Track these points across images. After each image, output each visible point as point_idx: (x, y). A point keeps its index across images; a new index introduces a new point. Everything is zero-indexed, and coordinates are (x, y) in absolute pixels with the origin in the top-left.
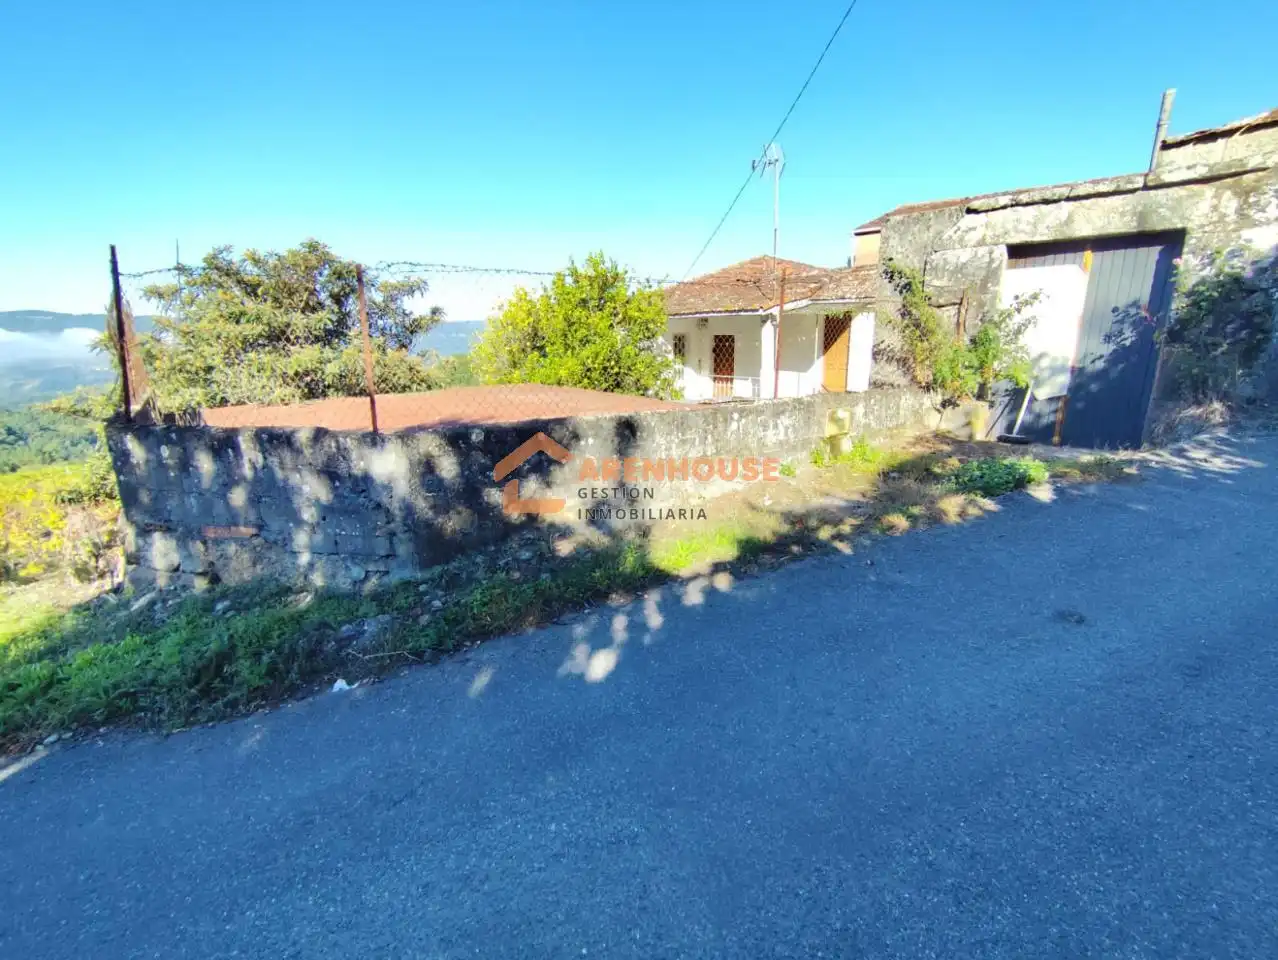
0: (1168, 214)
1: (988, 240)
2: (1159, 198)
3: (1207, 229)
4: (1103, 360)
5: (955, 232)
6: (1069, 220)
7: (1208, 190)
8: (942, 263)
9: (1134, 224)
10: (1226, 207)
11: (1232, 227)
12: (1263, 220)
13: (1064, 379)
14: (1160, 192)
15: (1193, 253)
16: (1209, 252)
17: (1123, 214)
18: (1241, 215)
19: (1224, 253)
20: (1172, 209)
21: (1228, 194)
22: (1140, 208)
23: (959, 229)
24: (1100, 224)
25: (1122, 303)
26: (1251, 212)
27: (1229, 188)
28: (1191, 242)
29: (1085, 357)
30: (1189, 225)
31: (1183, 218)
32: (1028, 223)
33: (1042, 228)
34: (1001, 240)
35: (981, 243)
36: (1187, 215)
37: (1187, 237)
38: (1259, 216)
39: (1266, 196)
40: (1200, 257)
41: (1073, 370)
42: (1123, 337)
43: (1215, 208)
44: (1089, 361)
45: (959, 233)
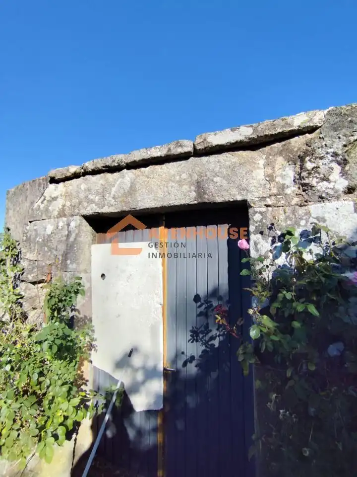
0: (225, 183)
1: (67, 212)
2: (212, 166)
3: (269, 202)
4: (194, 363)
5: (42, 202)
6: (132, 190)
7: (259, 157)
8: (34, 233)
9: (194, 194)
10: (283, 177)
11: (296, 200)
12: (331, 192)
13: (158, 386)
14: (213, 158)
15: (262, 233)
16: (279, 233)
17: (180, 183)
18: (303, 185)
19: (297, 234)
20: (227, 178)
21: (280, 160)
22: (196, 177)
23: (44, 199)
24: (160, 194)
25: (202, 291)
26: (313, 181)
27: (280, 153)
28: (255, 218)
29: (176, 356)
30: (249, 197)
31: (241, 189)
32: (97, 193)
33: (109, 198)
34: (77, 211)
35: (62, 214)
36: (244, 186)
37: (251, 211)
38: (322, 186)
39: (325, 161)
40: (270, 239)
41: (166, 374)
42: (210, 335)
43: (271, 178)
44: (180, 364)
45: (45, 202)
